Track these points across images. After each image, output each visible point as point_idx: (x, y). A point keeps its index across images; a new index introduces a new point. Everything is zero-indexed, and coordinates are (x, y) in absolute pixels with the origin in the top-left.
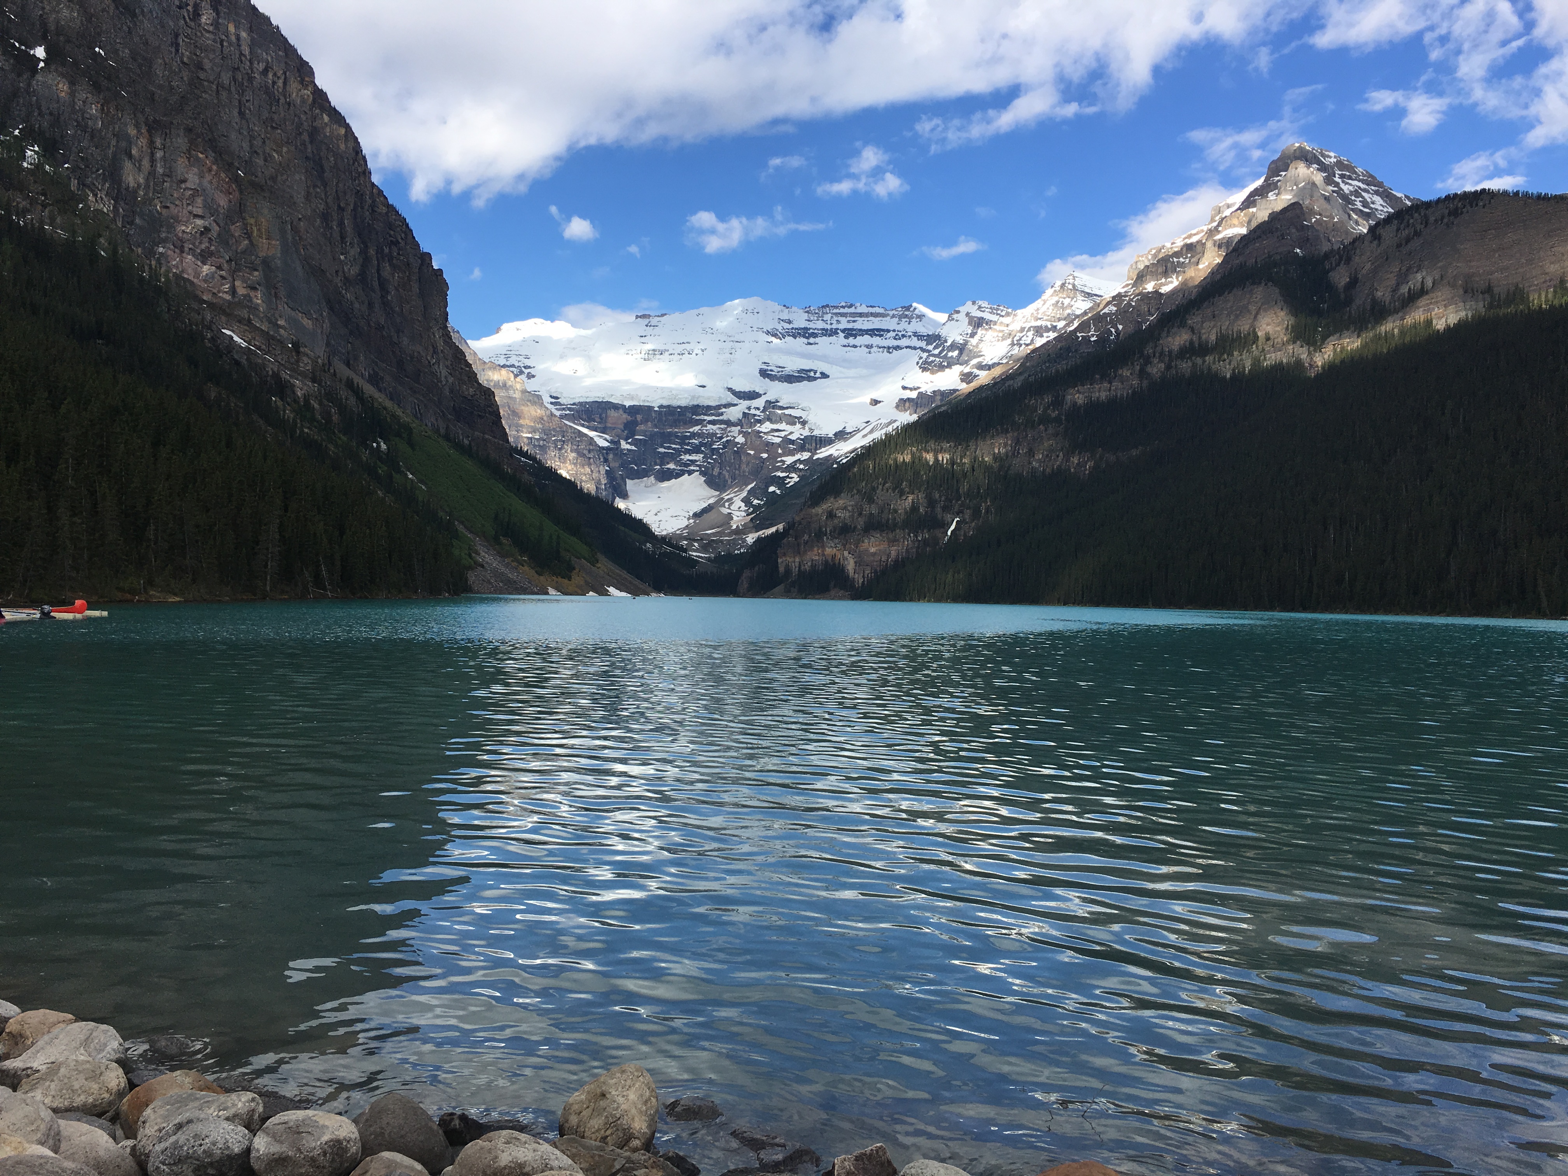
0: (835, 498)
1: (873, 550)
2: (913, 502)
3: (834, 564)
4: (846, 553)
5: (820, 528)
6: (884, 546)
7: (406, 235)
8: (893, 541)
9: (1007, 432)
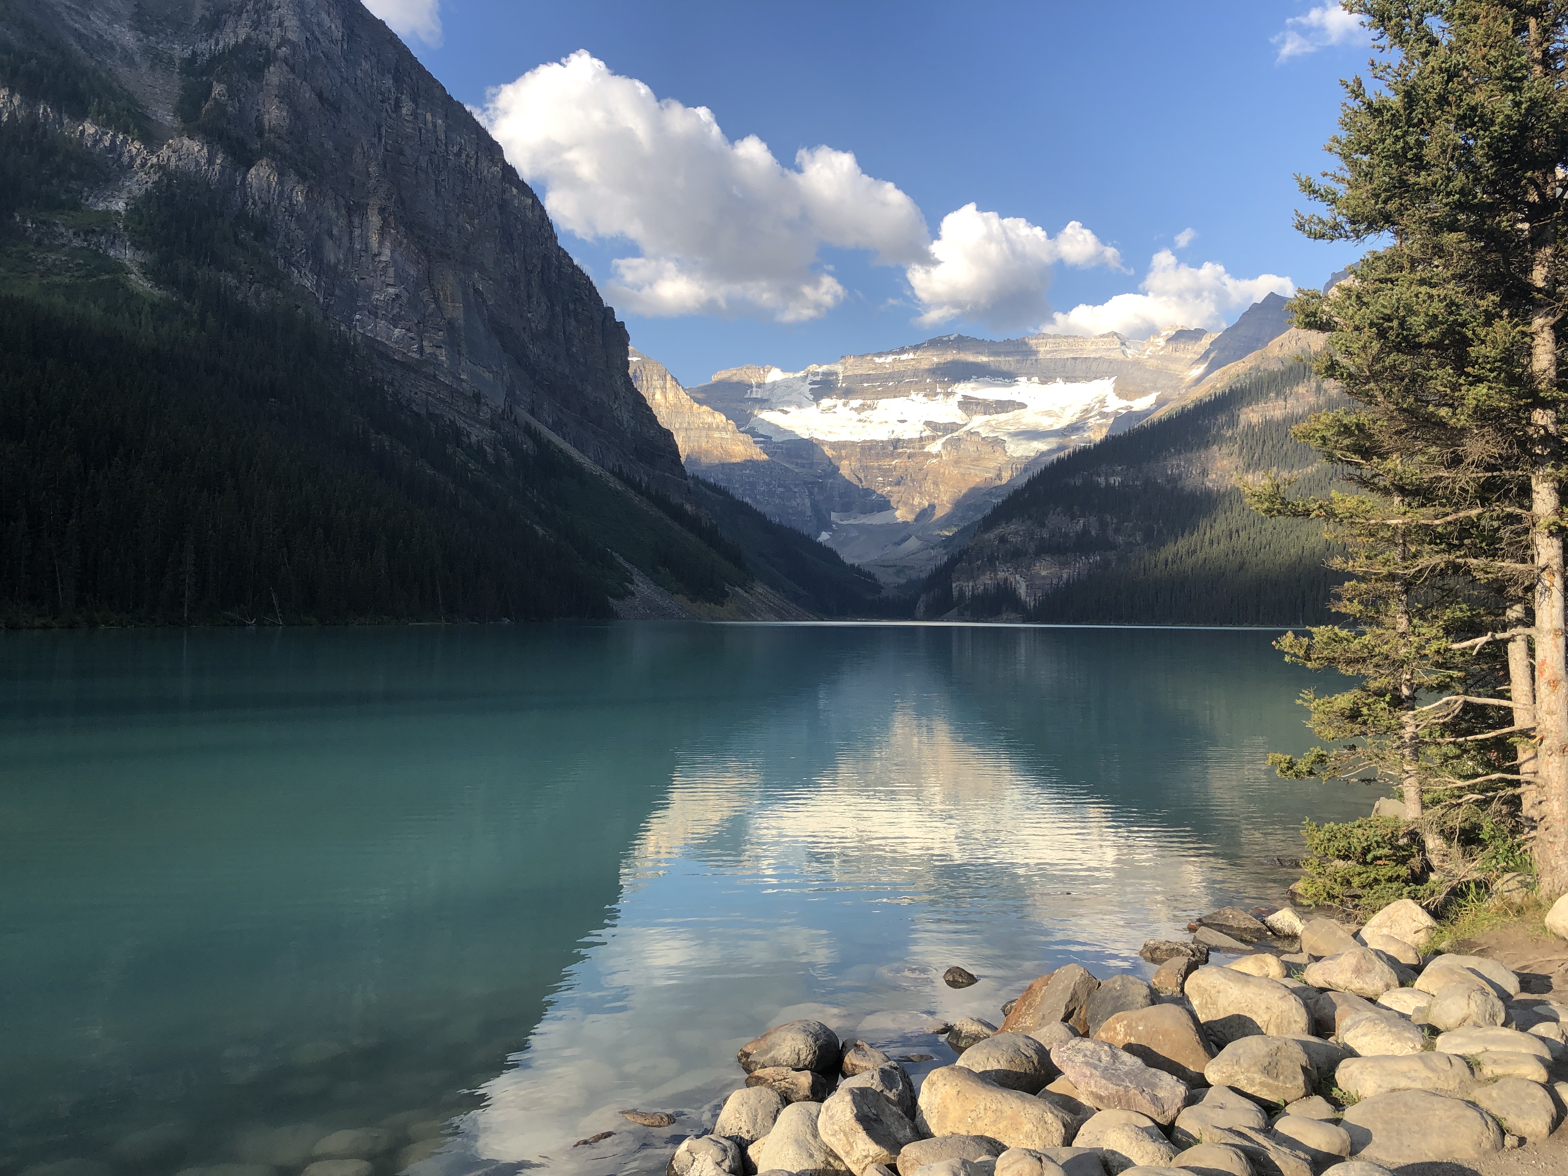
0: (1007, 523)
1: (1044, 573)
2: (1084, 525)
3: (1006, 588)
4: (1018, 577)
5: (992, 554)
6: (1055, 569)
7: (590, 292)
8: (1064, 565)
9: (1180, 453)
